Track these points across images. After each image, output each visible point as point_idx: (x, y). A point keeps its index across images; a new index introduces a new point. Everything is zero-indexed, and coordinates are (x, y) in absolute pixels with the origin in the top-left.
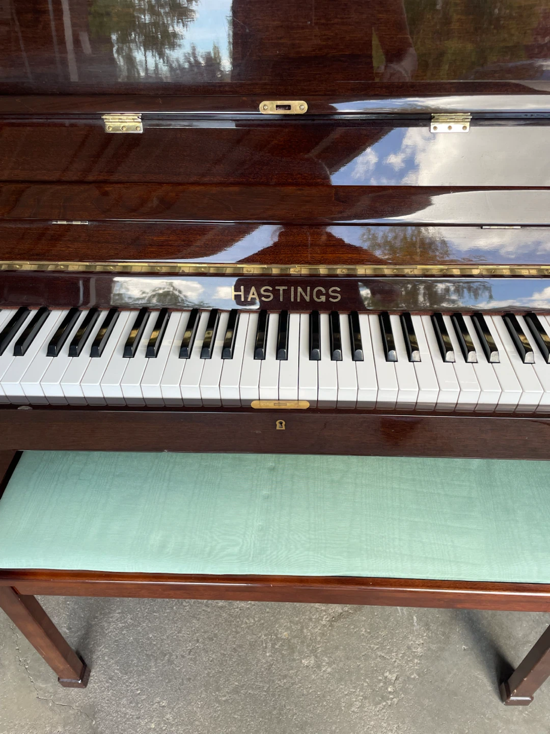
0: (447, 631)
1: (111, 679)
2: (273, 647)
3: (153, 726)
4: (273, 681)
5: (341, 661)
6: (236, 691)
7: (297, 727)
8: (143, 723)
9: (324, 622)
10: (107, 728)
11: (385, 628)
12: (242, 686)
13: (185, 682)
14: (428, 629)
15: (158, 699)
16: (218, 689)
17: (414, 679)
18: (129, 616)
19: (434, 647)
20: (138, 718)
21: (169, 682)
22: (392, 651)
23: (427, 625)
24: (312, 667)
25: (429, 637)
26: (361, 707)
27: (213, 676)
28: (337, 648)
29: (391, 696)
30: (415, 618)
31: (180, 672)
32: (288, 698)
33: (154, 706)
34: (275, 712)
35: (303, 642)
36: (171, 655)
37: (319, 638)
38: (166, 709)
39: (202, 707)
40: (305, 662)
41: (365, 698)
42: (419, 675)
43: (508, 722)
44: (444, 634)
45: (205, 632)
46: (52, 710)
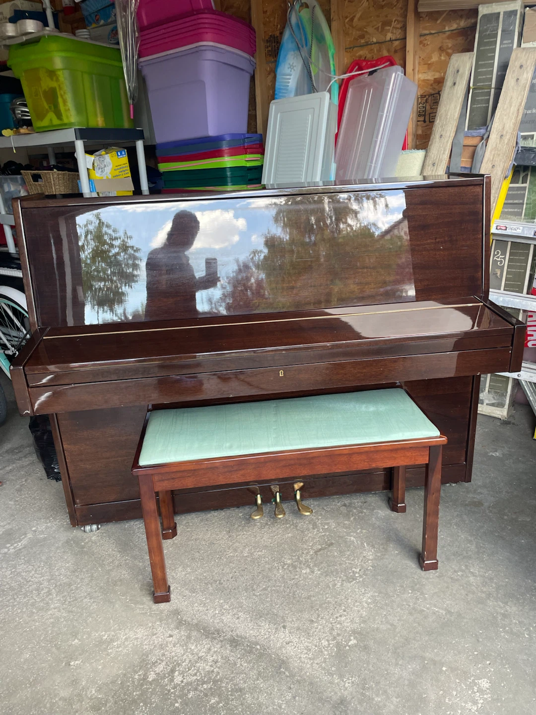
0: (385, 547)
1: (185, 596)
2: (283, 567)
3: (217, 612)
4: (287, 582)
5: (325, 568)
6: (265, 589)
7: (305, 598)
8: (210, 612)
9: (311, 553)
10: (188, 618)
11: (349, 551)
12: (268, 587)
13: (232, 590)
14: (374, 548)
15: (217, 600)
16: (254, 590)
17: (370, 569)
18: (188, 568)
19: (379, 555)
20: (207, 610)
21: (222, 592)
22: (355, 560)
23: (373, 546)
24: (309, 573)
25: (375, 551)
26: (342, 585)
27: (249, 585)
28: (322, 563)
29: (358, 578)
30: (365, 544)
31: (228, 587)
32: (297, 587)
33: (216, 604)
34: (291, 594)
35: (300, 563)
36: (220, 581)
37: (310, 560)
38: (223, 604)
39: (246, 599)
40: (304, 571)
41: (343, 581)
42: (372, 567)
43: (427, 579)
44: (383, 548)
45: (239, 568)
46: (150, 615)
